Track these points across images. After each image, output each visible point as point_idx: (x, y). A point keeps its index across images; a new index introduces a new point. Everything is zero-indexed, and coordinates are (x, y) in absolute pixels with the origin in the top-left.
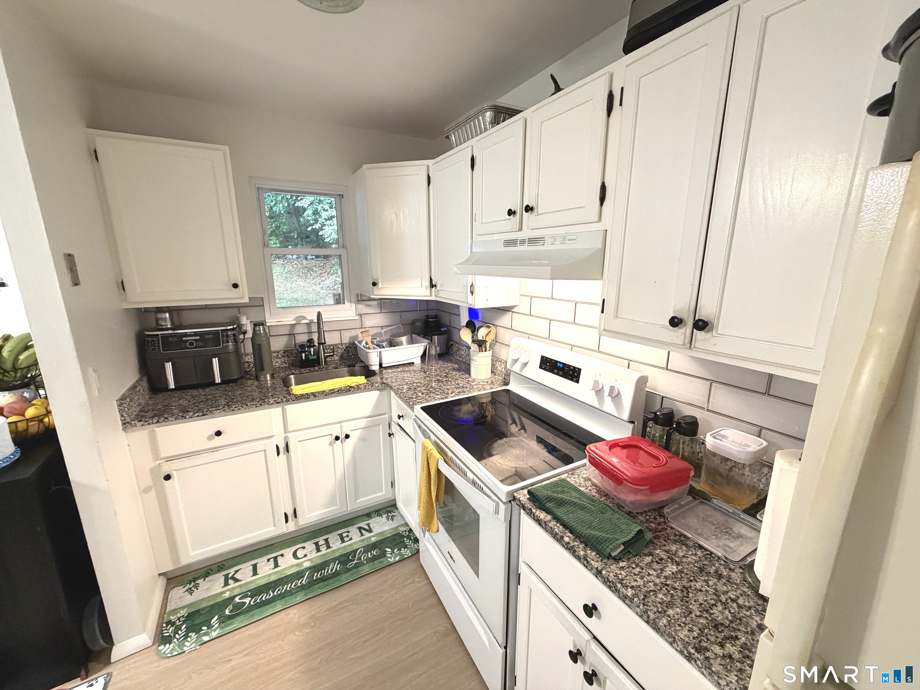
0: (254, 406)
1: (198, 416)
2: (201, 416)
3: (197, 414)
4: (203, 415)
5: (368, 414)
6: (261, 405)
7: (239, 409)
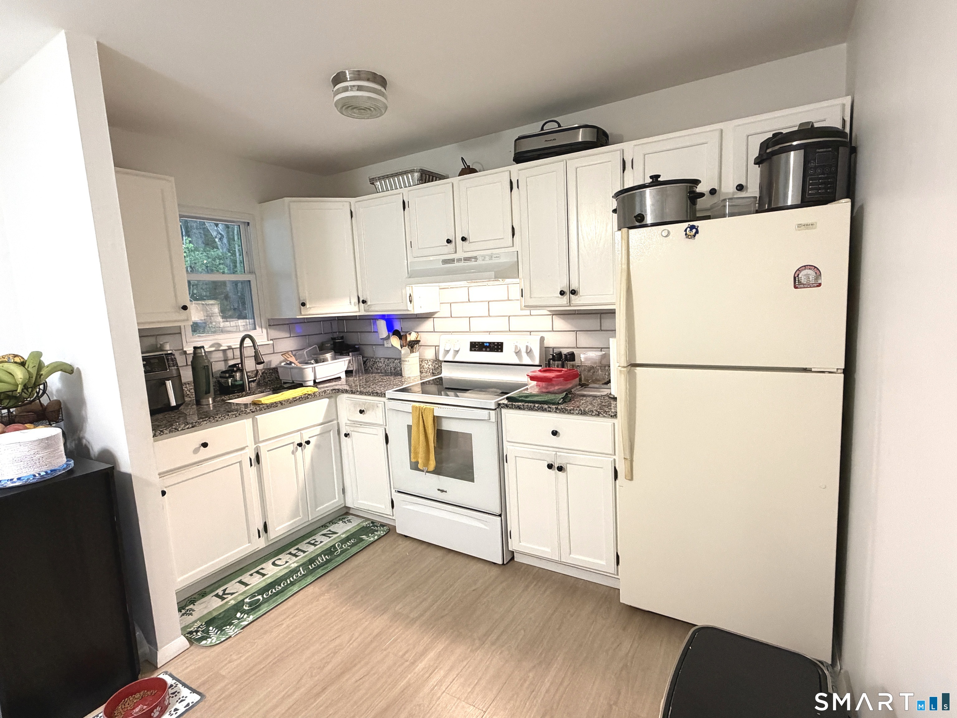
0: (234, 416)
1: (188, 428)
2: (191, 428)
3: (187, 426)
4: (193, 427)
5: (321, 421)
6: (239, 414)
7: (222, 420)
